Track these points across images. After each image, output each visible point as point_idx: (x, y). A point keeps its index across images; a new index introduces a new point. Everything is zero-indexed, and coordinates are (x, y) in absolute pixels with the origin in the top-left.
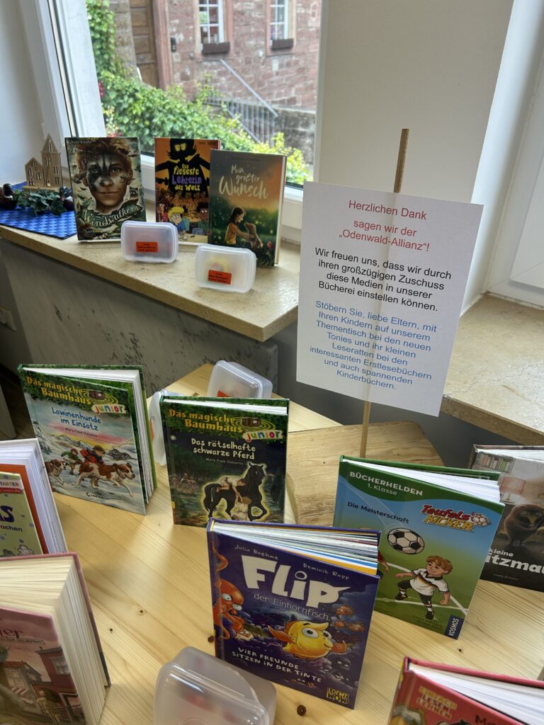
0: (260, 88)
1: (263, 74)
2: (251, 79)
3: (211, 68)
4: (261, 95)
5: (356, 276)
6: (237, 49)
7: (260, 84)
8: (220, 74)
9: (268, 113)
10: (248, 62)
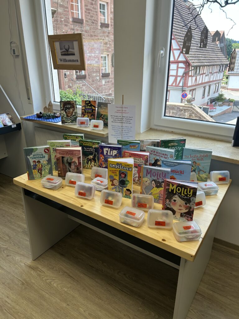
0: (98, 90)
1: (99, 85)
2: (95, 87)
3: (79, 83)
4: (98, 93)
5: (118, 119)
6: (89, 77)
7: (98, 89)
8: (83, 85)
9: (101, 99)
10: (93, 81)
